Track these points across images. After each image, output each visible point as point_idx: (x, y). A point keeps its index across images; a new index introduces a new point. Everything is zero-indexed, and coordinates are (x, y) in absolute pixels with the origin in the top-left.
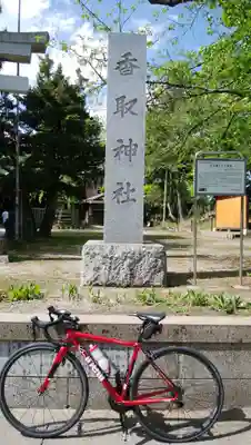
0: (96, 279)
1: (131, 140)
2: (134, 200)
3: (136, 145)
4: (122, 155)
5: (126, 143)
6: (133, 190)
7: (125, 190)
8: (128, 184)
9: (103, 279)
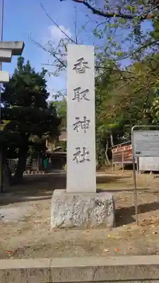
0: (63, 223)
1: (85, 117)
2: (88, 160)
3: (89, 121)
4: (79, 128)
5: (82, 120)
6: (88, 153)
7: (82, 153)
8: (84, 148)
9: (68, 223)
